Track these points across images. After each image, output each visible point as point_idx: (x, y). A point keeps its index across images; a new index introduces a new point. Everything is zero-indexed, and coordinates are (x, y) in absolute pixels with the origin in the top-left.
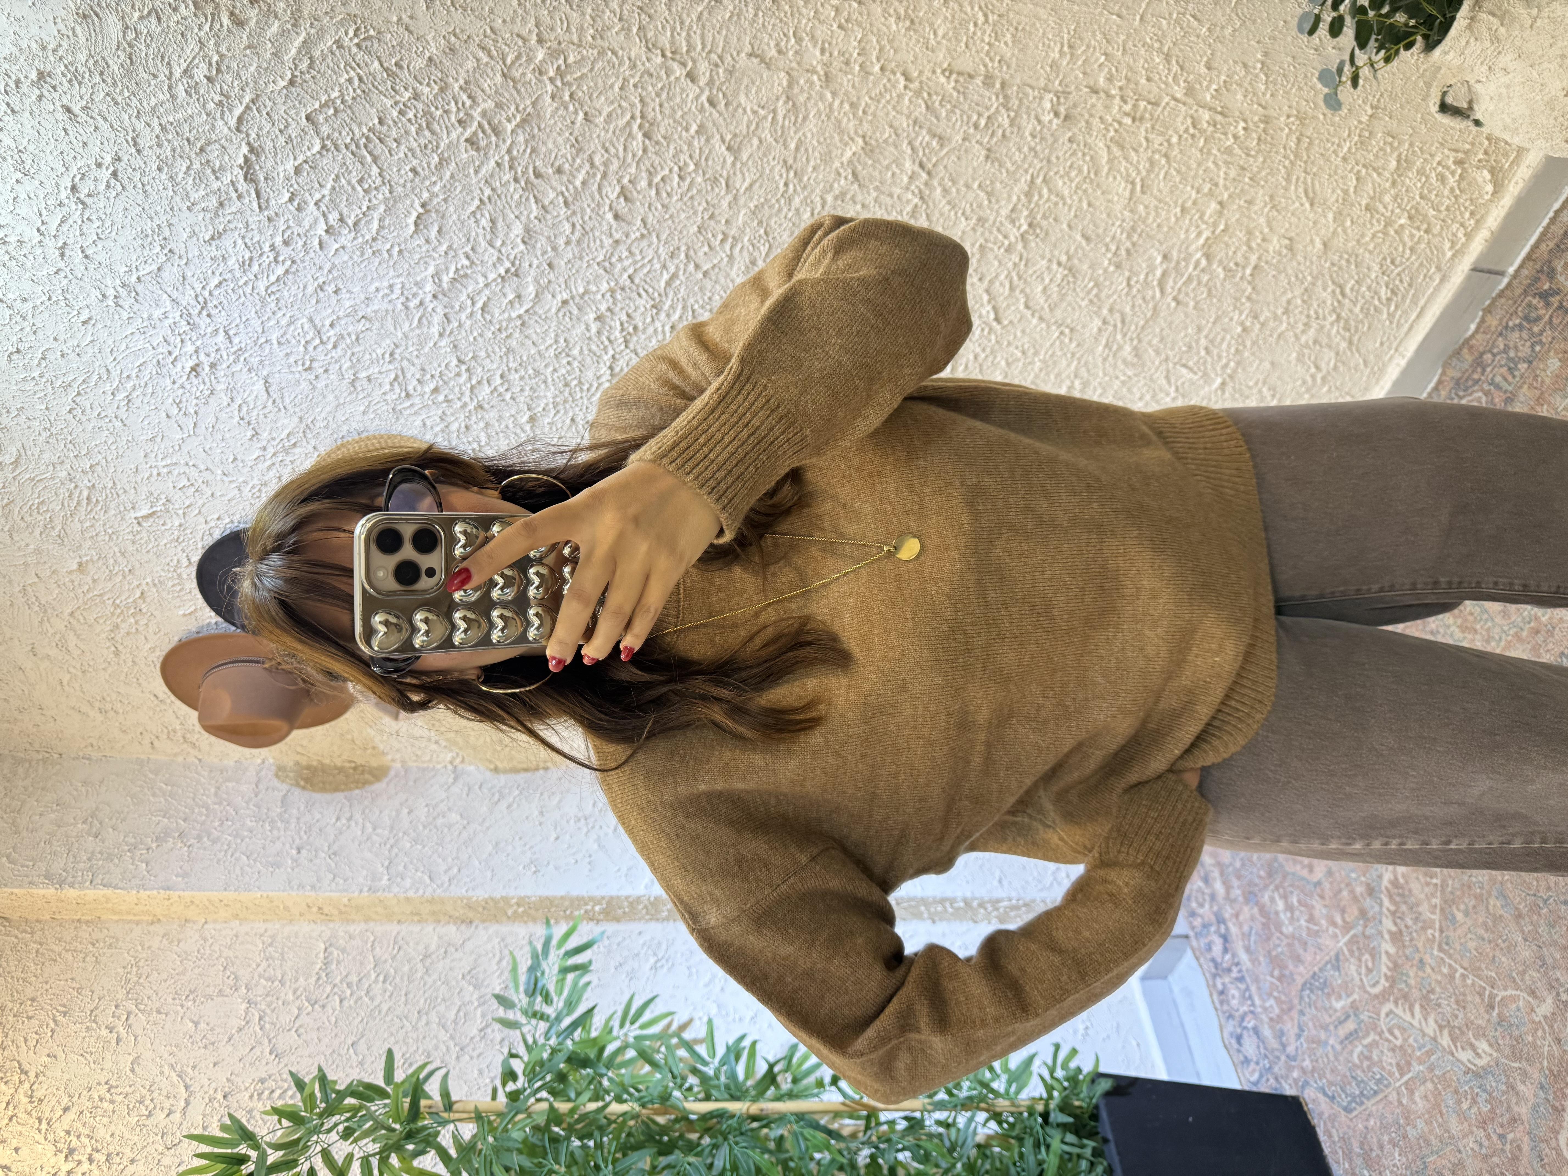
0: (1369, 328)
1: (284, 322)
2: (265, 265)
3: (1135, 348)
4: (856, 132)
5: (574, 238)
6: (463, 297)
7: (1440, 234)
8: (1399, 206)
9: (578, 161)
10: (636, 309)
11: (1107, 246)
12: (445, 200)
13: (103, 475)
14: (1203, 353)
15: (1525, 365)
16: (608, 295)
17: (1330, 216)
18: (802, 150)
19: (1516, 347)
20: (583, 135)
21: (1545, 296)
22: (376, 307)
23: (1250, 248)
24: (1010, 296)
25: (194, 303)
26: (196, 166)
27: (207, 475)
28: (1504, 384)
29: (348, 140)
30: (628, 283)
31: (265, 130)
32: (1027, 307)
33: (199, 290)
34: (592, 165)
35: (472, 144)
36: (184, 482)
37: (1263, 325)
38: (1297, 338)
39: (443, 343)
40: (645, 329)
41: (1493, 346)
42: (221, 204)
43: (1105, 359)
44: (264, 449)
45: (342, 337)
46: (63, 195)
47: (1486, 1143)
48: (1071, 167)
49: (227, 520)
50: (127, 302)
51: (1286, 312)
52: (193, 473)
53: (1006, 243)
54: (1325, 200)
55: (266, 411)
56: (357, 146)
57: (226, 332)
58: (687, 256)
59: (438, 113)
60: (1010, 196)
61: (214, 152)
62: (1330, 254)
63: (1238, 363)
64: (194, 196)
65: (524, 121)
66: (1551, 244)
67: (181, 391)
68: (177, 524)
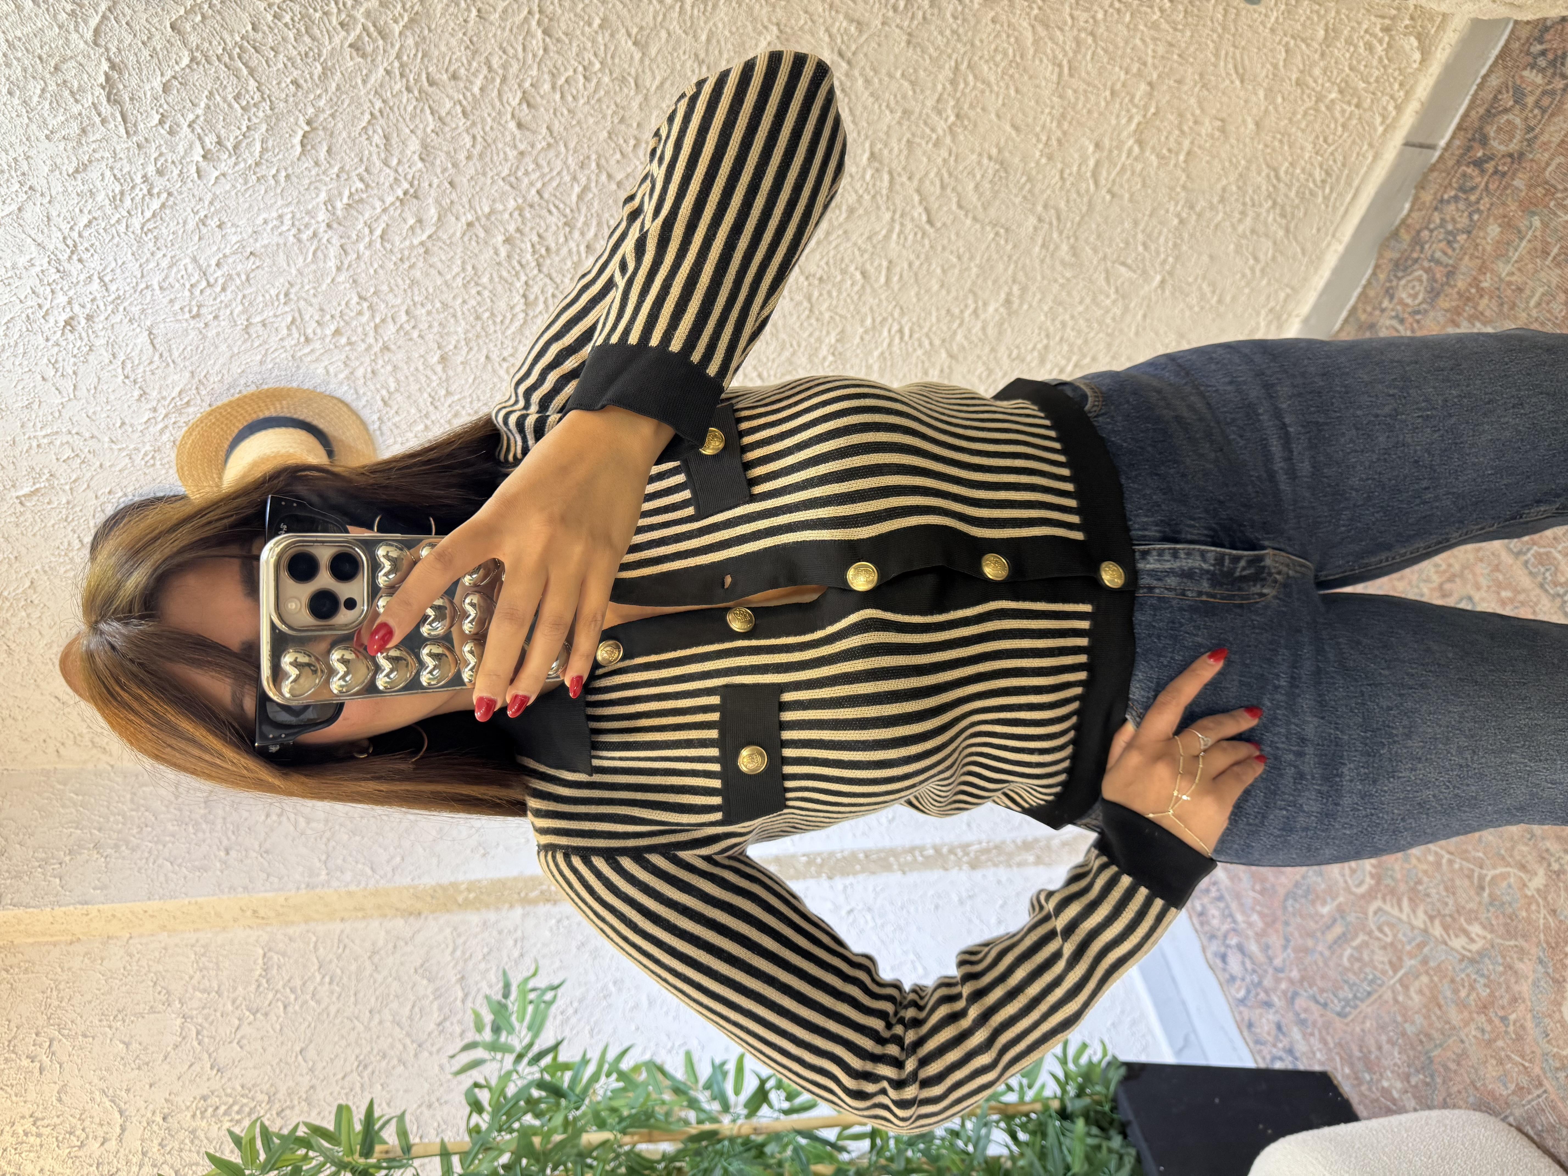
0: (1305, 214)
1: (164, 264)
2: (138, 199)
3: (1072, 247)
4: (770, 20)
5: (475, 152)
6: (360, 226)
7: (1371, 109)
8: (1329, 80)
9: (475, 64)
10: (548, 227)
11: (1037, 136)
12: (333, 116)
14: (1140, 249)
15: (1465, 236)
16: (516, 214)
17: (1261, 93)
18: (714, 41)
19: (1454, 220)
20: (477, 35)
21: (1478, 164)
22: (266, 242)
23: (1182, 132)
24: (942, 195)
25: (62, 246)
26: (52, 87)
27: (93, 444)
28: (1445, 259)
29: (220, 51)
30: (537, 199)
31: (127, 43)
32: (960, 206)
33: (66, 232)
34: (490, 68)
35: (357, 50)
36: (68, 453)
37: (1200, 215)
38: (1234, 228)
39: (341, 279)
40: (558, 251)
41: (1429, 222)
42: (84, 131)
43: (1042, 261)
44: (155, 410)
45: (230, 277)
47: (1488, 1028)
48: (996, 50)
49: (120, 494)
51: (1222, 200)
52: (77, 442)
53: (934, 136)
54: (1255, 77)
55: (154, 366)
56: (231, 58)
57: (101, 279)
58: (598, 165)
59: (318, 15)
60: (935, 85)
61: (70, 70)
62: (1263, 135)
63: (1177, 258)
64: (53, 123)
65: (411, 20)
66: (1481, 111)
67: (56, 349)
68: (64, 501)
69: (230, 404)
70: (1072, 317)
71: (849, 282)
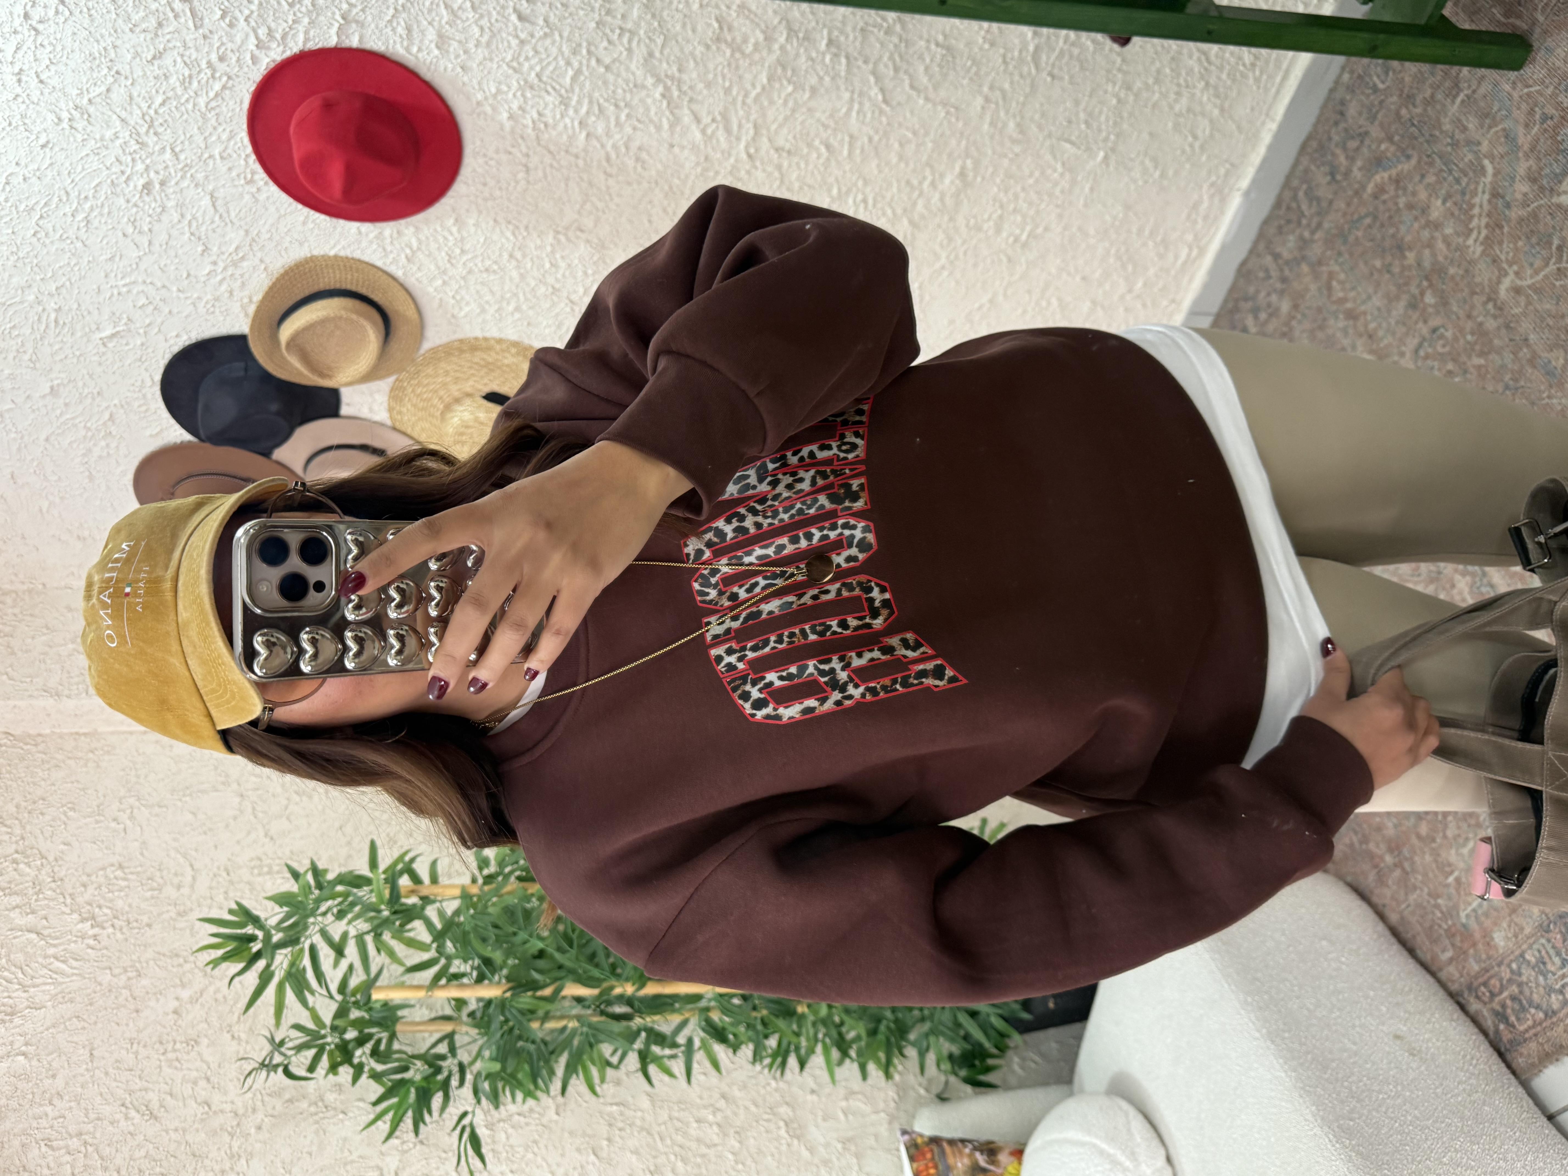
1: (224, 137)
2: (203, 82)
3: (1018, 125)
5: (484, 40)
10: (546, 105)
12: (363, 10)
13: (68, 297)
14: (1083, 126)
25: (141, 122)
27: (164, 291)
30: (536, 81)
32: (912, 87)
38: (1171, 107)
42: (160, 25)
43: (992, 137)
44: (215, 263)
46: (17, 22)
49: (186, 335)
50: (80, 125)
51: (1157, 81)
52: (151, 291)
57: (172, 150)
58: (589, 52)
63: (1118, 136)
67: (135, 210)
68: (139, 342)
70: (1023, 189)
71: (815, 155)
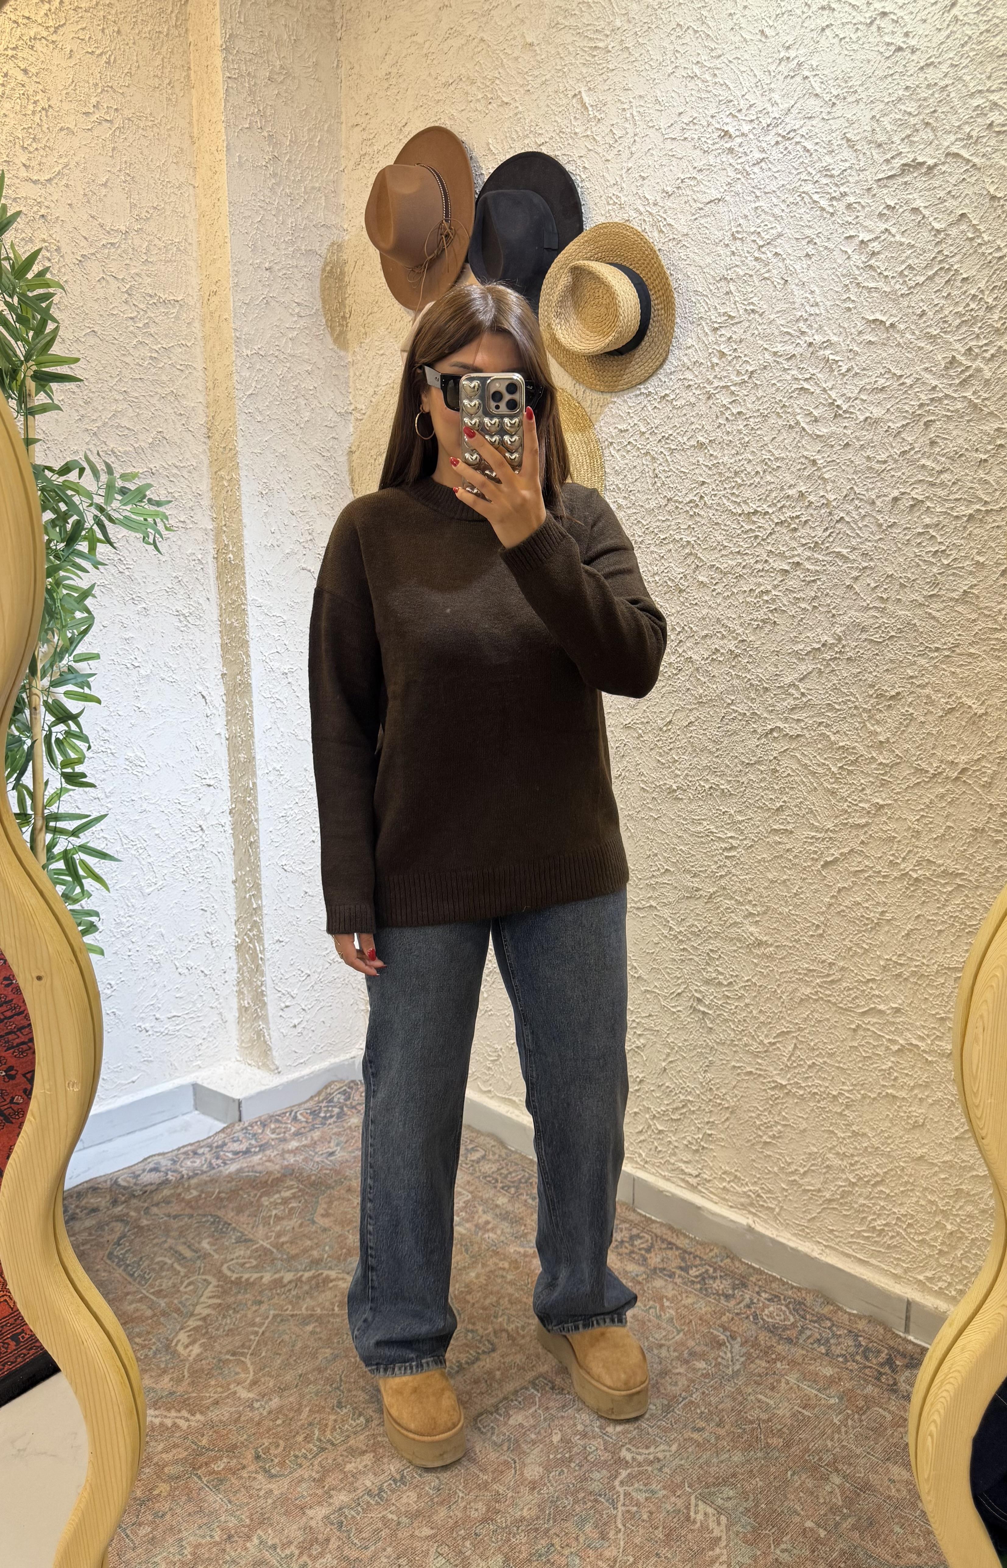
2: (827, 189)
3: (808, 998)
4: (989, 706)
5: (872, 464)
6: (811, 370)
7: (938, 1265)
8: (961, 1221)
9: (943, 459)
10: (813, 528)
11: (903, 954)
12: (899, 345)
13: (620, 59)
15: (824, 1351)
17: (947, 1158)
18: (969, 660)
19: (839, 1344)
20: (966, 461)
22: (796, 293)
23: (913, 1088)
25: (788, 128)
27: (626, 154)
28: (804, 1336)
29: (945, 253)
30: (836, 518)
31: (949, 179)
32: (840, 890)
33: (800, 132)
34: (940, 472)
35: (951, 363)
38: (831, 1149)
41: (838, 1327)
43: (795, 972)
45: (766, 264)
49: (584, 177)
50: (783, 68)
52: (627, 141)
53: (898, 861)
55: (692, 202)
56: (941, 262)
57: (762, 160)
59: (975, 330)
61: (926, 135)
62: (912, 1165)
63: (801, 1097)
64: (886, 121)
65: (975, 406)
69: (661, 266)
70: (747, 1005)
71: (772, 796)
